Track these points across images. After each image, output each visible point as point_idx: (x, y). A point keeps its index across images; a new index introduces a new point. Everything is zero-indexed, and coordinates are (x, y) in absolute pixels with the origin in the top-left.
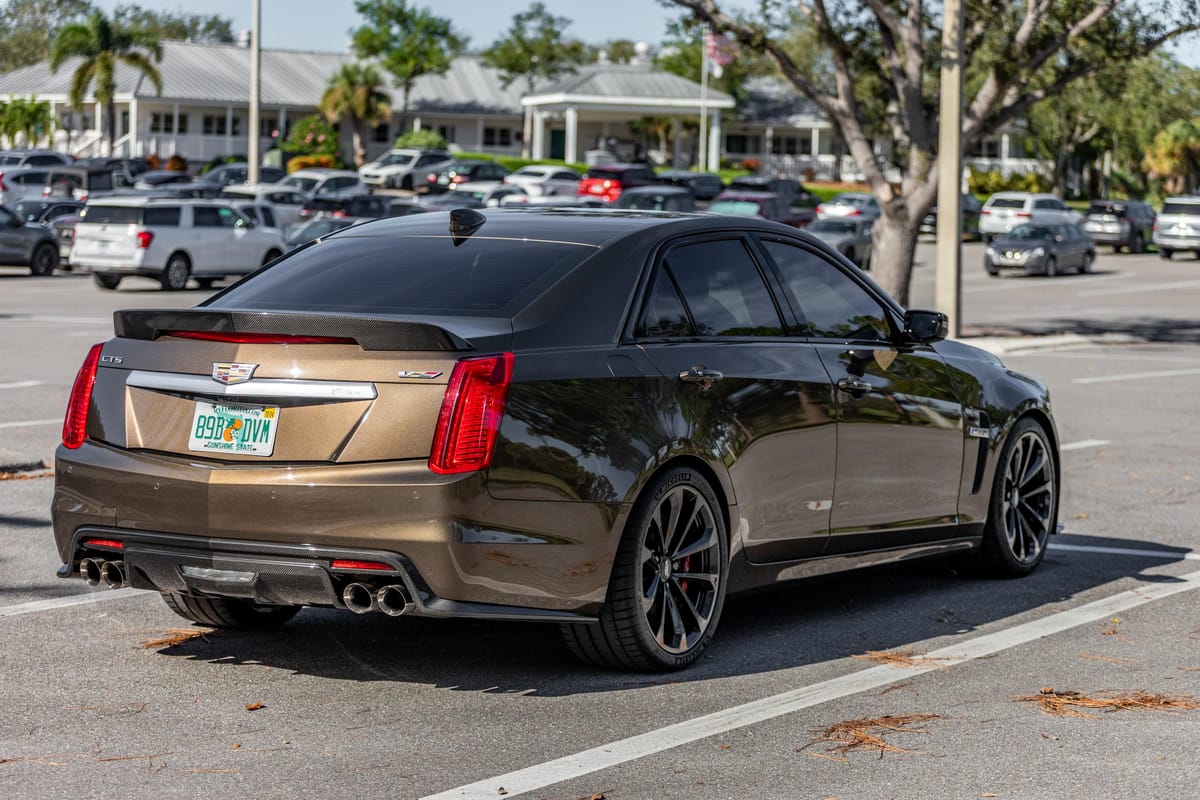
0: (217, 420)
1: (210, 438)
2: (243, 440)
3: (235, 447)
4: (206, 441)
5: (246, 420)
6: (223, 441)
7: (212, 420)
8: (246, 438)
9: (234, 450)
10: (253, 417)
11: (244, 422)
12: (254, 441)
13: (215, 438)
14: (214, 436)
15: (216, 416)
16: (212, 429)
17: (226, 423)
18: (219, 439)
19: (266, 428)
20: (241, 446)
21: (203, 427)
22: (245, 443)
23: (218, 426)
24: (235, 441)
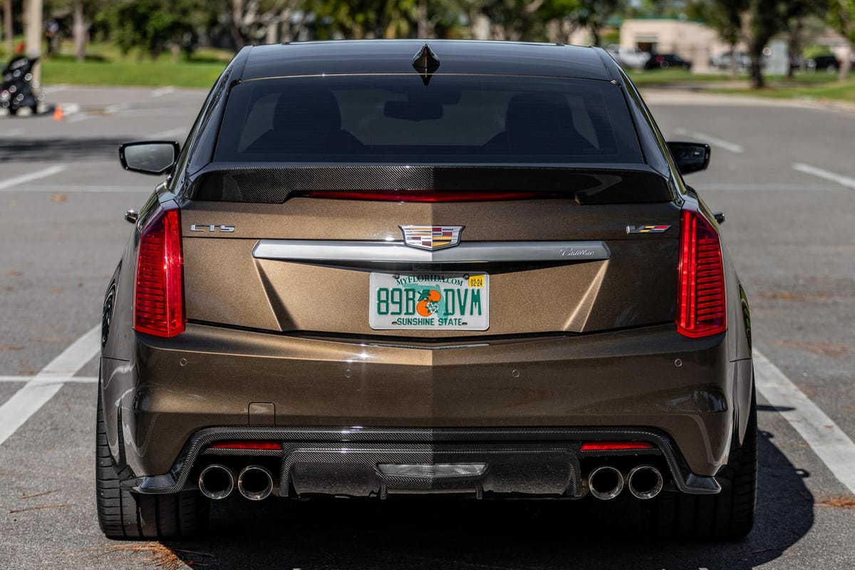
0: (404, 294)
1: (400, 313)
2: (447, 314)
3: (436, 323)
4: (396, 318)
5: (446, 291)
6: (417, 316)
7: (397, 294)
8: (450, 311)
9: (436, 326)
10: (456, 287)
11: (444, 294)
12: (462, 313)
13: (407, 313)
14: (404, 311)
15: (400, 286)
16: (400, 303)
17: (418, 296)
18: (413, 314)
19: (476, 298)
20: (443, 321)
21: (386, 302)
22: (449, 317)
23: (408, 299)
24: (434, 316)
